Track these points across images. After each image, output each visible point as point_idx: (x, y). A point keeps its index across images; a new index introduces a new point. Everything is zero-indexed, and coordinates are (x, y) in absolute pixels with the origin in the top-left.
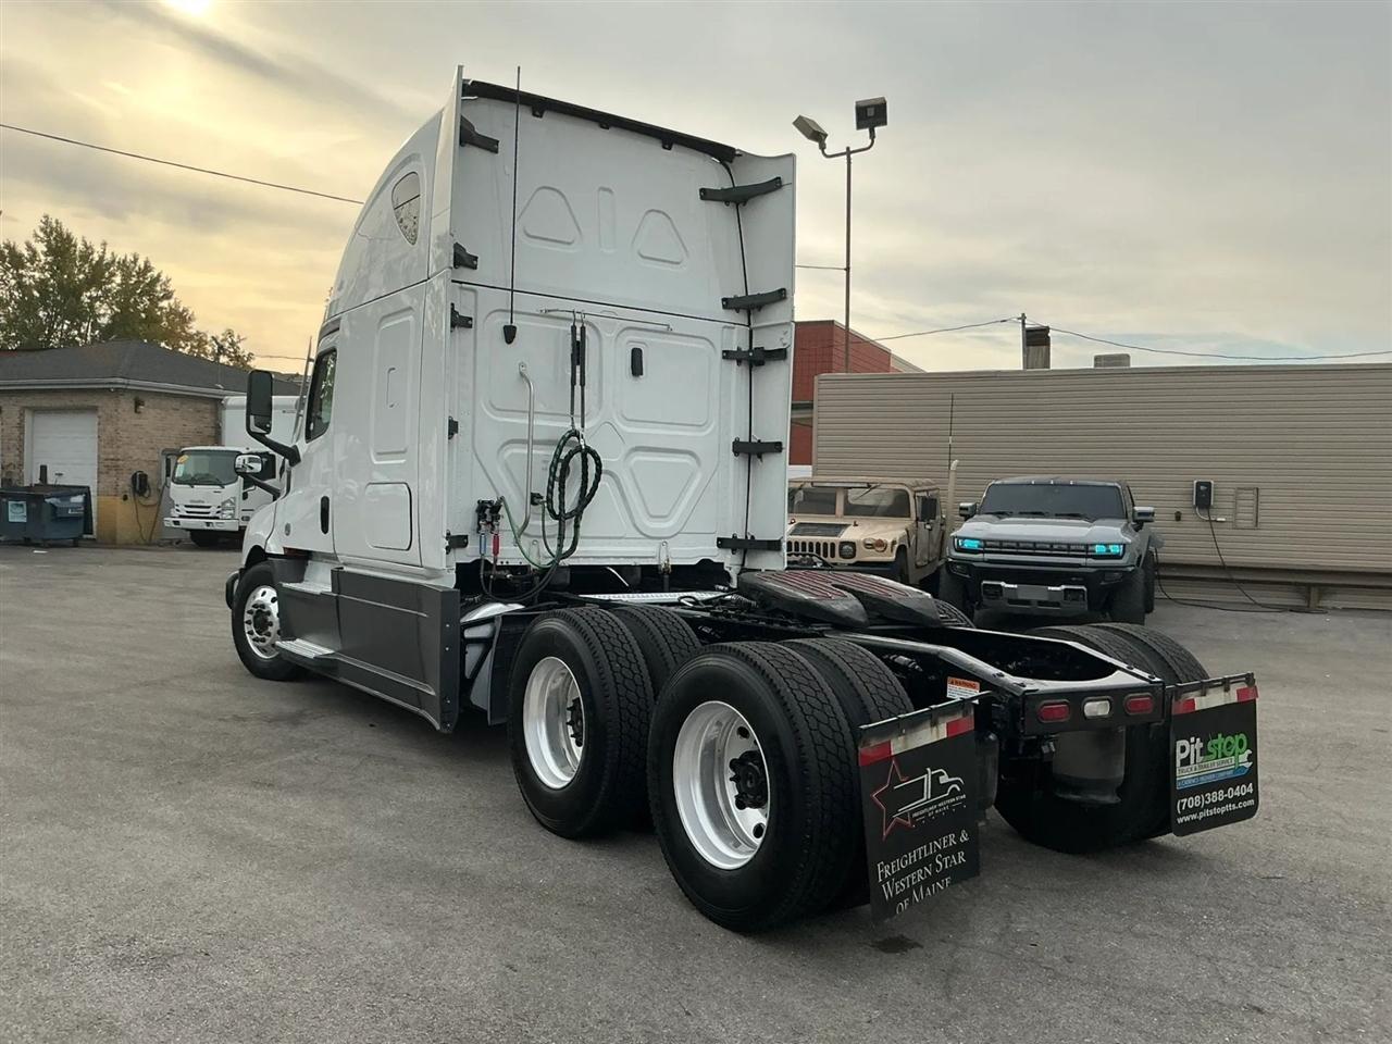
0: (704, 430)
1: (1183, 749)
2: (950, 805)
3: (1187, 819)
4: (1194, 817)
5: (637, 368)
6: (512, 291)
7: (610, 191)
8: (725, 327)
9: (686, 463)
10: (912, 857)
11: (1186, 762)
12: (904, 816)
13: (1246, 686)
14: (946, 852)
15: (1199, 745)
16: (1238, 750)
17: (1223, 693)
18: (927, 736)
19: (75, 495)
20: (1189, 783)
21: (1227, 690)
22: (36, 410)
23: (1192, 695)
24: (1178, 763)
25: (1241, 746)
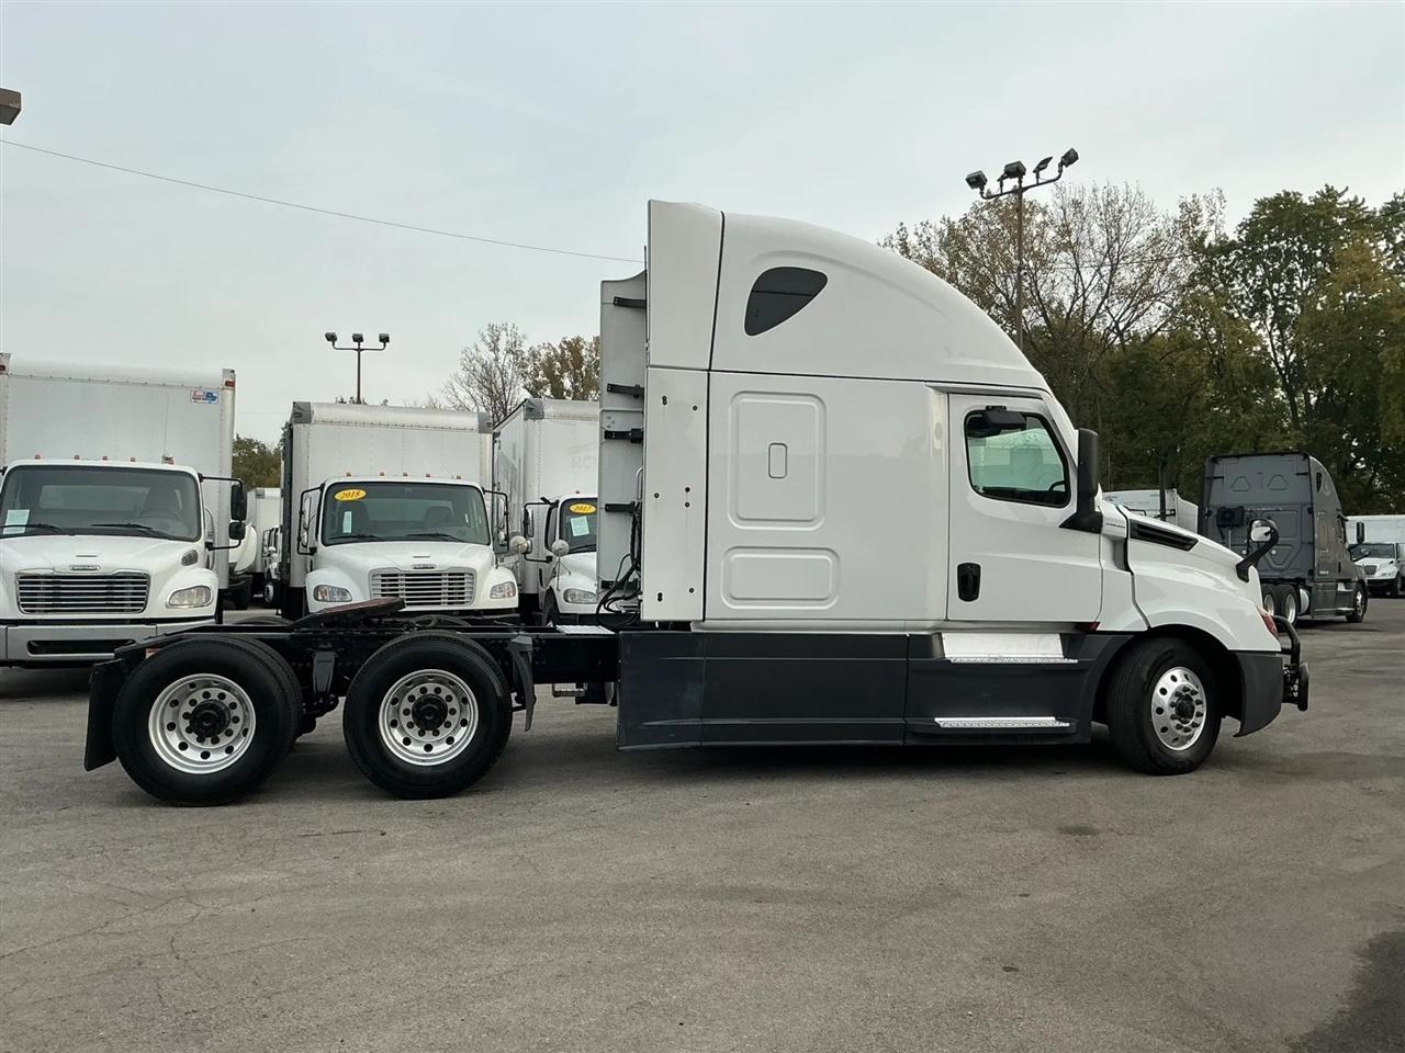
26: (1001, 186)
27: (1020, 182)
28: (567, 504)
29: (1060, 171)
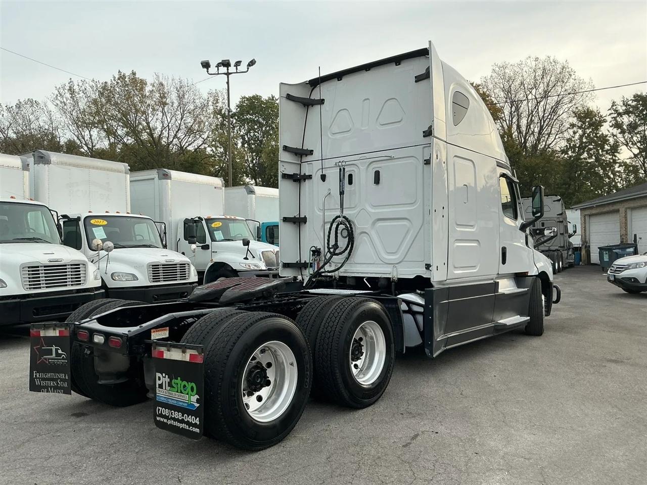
0: (416, 205)
1: (159, 379)
2: (63, 362)
3: (162, 420)
4: (165, 421)
5: (377, 180)
6: (322, 160)
7: (368, 99)
8: (424, 147)
9: (405, 225)
10: (49, 375)
11: (161, 386)
12: (46, 359)
13: (197, 354)
14: (62, 380)
15: (167, 380)
16: (190, 392)
17: (181, 353)
18: (53, 333)
19: (629, 248)
20: (162, 400)
21: (184, 352)
22: (633, 209)
23: (163, 349)
24: (157, 386)
25: (192, 390)
26: (218, 70)
27: (228, 70)
28: (88, 219)
29: (248, 69)
